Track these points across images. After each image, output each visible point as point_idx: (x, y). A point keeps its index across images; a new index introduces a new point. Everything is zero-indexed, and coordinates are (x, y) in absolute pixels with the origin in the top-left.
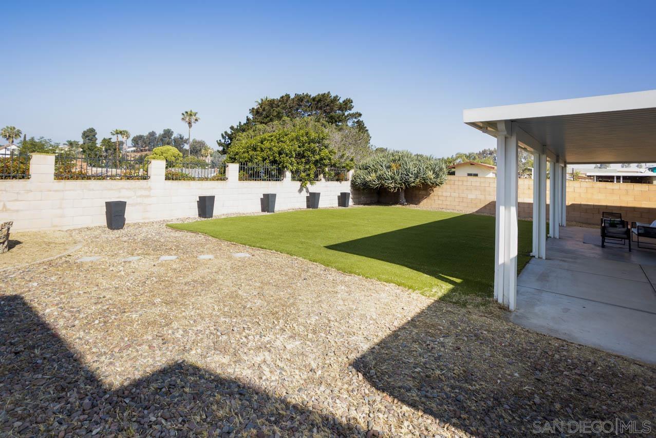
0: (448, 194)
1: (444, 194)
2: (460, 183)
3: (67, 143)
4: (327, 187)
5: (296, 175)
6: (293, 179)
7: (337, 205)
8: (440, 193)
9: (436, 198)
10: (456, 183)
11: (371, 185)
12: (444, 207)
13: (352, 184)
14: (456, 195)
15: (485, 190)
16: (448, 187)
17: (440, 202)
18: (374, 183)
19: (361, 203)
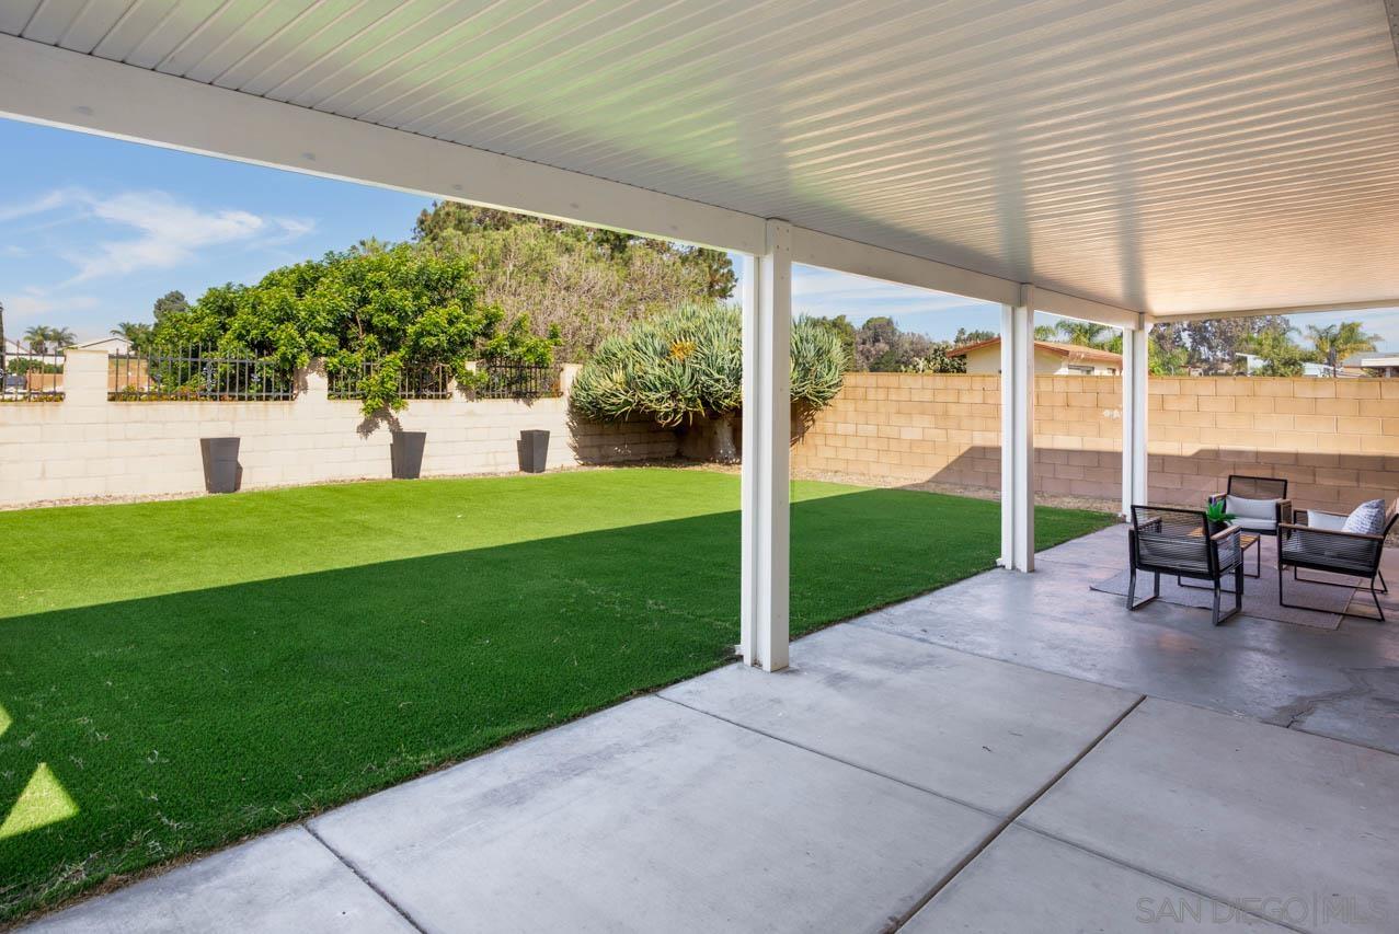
0: (851, 428)
1: (841, 428)
2: (881, 395)
3: (120, 329)
4: (471, 414)
5: (341, 384)
6: (334, 393)
7: (516, 467)
8: (829, 428)
9: (819, 441)
10: (872, 394)
11: (608, 408)
12: (841, 466)
13: (572, 405)
14: (871, 430)
15: (946, 414)
16: (850, 406)
17: (830, 453)
18: (614, 400)
19: (610, 460)
